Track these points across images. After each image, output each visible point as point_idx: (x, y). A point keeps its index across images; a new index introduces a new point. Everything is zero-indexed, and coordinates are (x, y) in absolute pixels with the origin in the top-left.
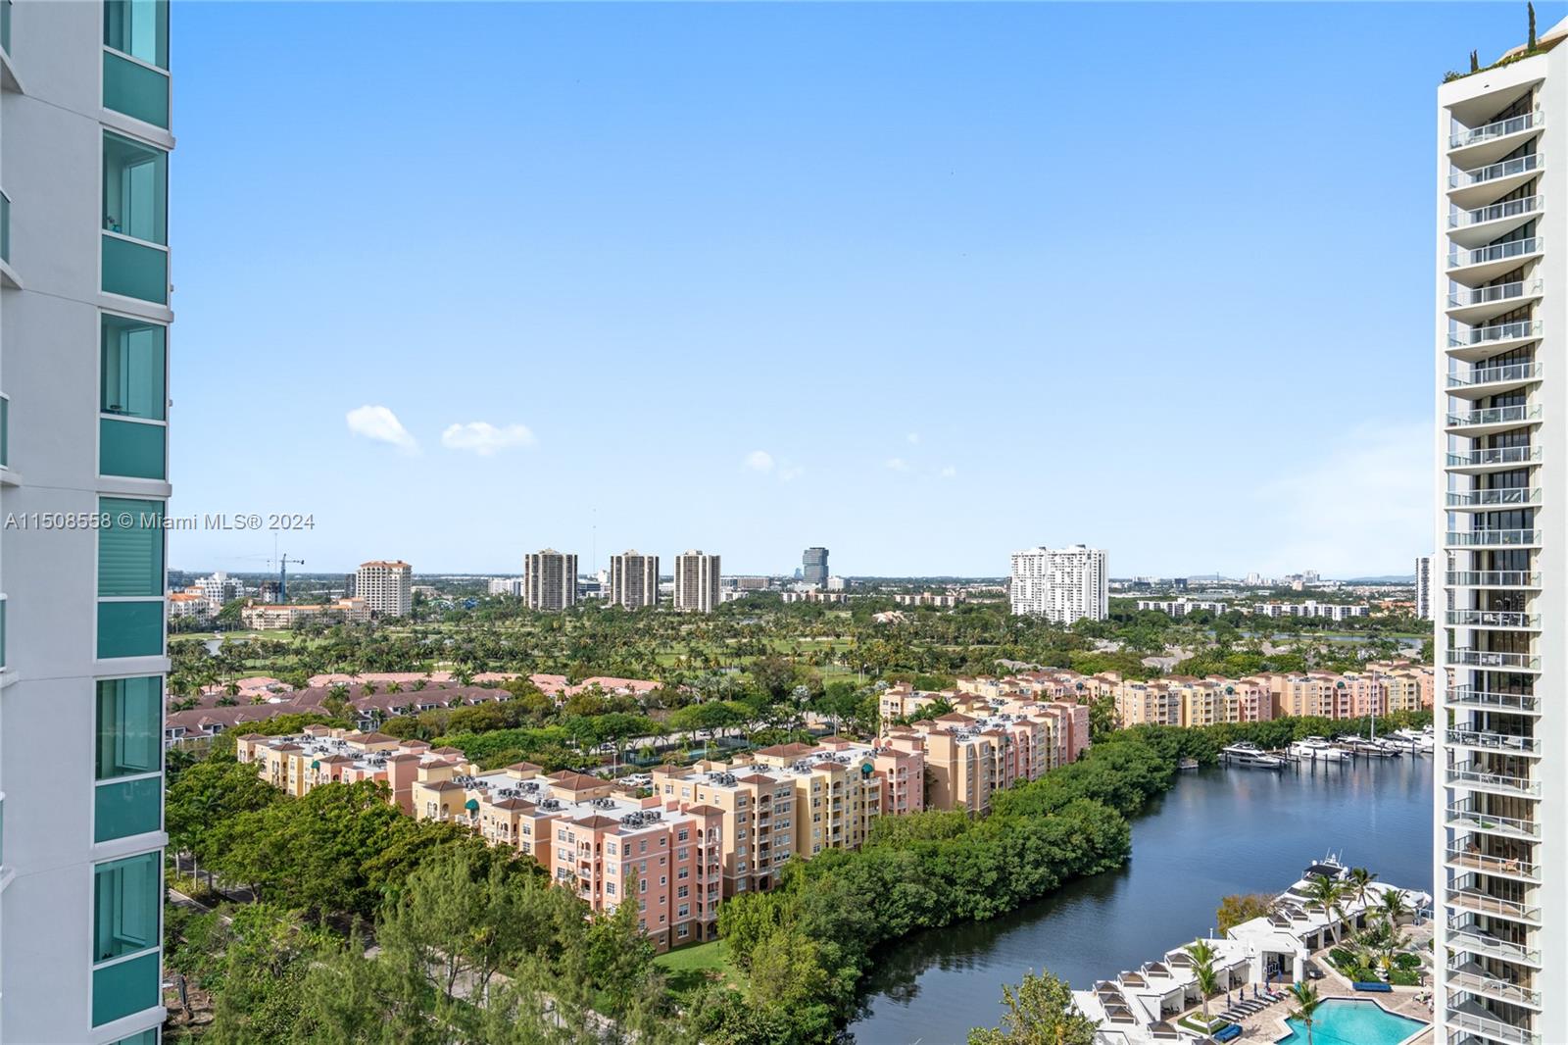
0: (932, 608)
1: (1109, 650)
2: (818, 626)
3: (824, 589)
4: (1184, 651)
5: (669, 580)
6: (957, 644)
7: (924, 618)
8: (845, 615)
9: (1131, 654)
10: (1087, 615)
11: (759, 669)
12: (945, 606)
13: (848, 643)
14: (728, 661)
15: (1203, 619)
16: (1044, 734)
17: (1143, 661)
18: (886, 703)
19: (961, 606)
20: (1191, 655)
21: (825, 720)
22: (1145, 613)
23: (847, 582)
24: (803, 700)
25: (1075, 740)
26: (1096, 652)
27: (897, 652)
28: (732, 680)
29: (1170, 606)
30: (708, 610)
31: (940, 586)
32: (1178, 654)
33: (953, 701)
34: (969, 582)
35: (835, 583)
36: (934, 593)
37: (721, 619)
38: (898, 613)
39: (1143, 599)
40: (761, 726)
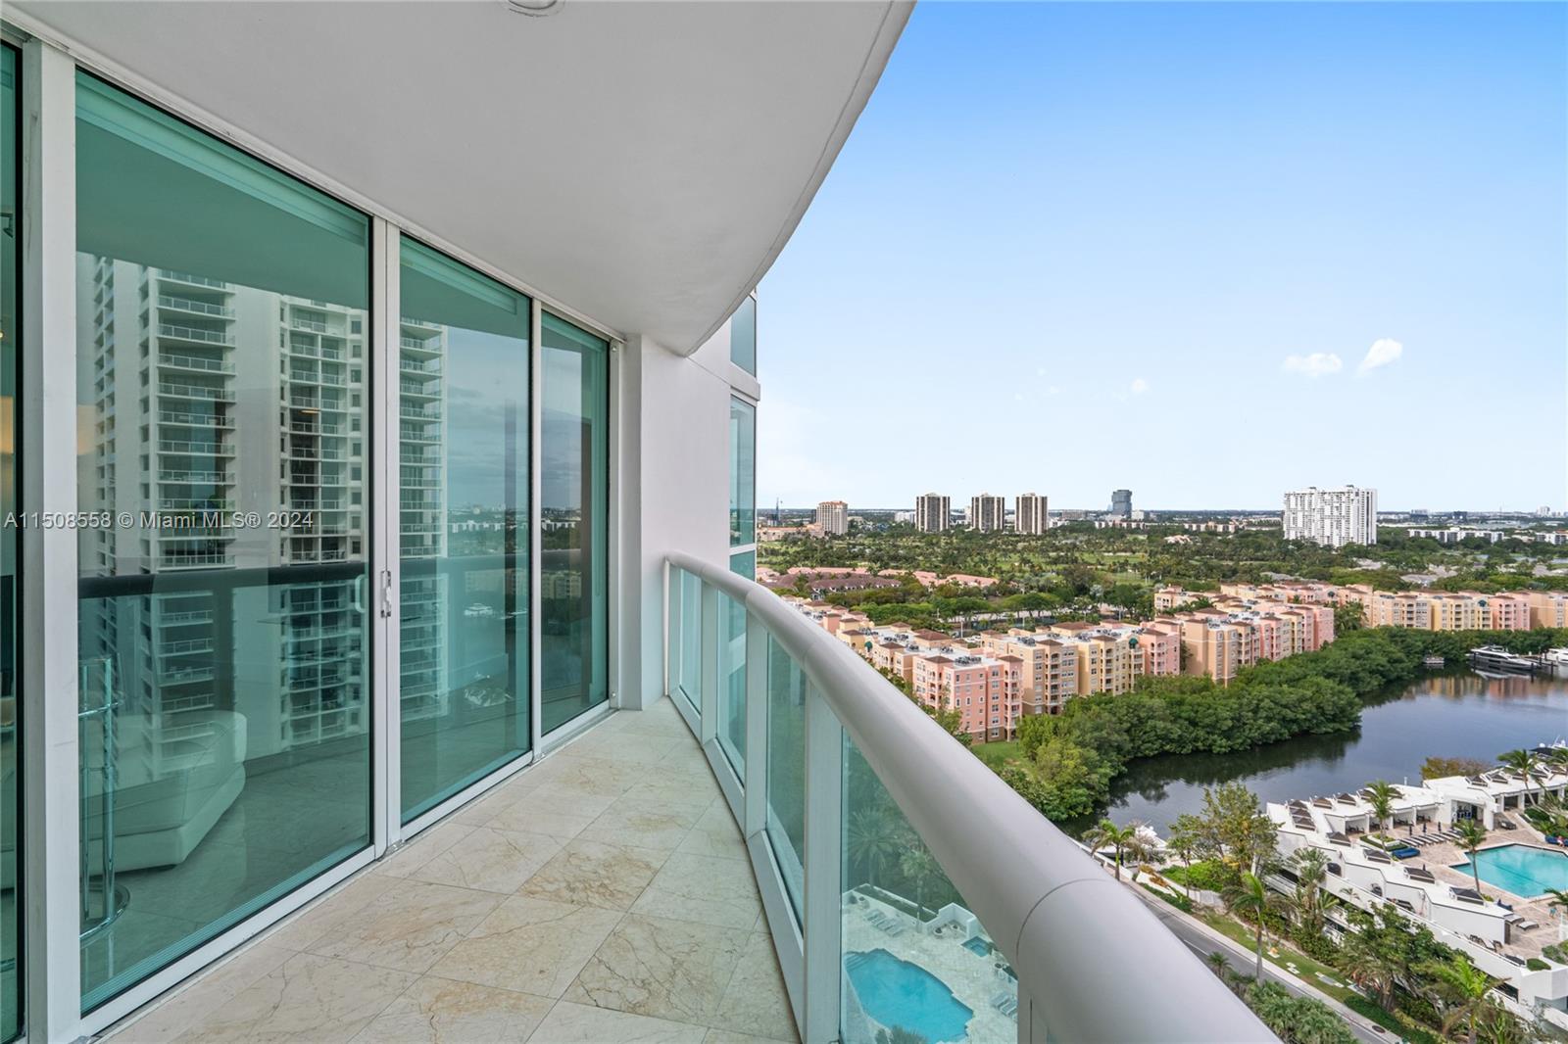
0: (1214, 533)
1: (1370, 568)
2: (1118, 544)
3: (1129, 520)
4: (1447, 570)
5: (1013, 513)
6: (1232, 560)
7: (1205, 541)
8: (1141, 537)
9: (1392, 572)
10: (1354, 540)
11: (1068, 573)
12: (1226, 532)
13: (1141, 556)
14: (1048, 567)
15: (1473, 544)
16: (1290, 628)
17: (1403, 578)
18: (1159, 599)
19: (1241, 532)
20: (1453, 573)
21: (1114, 609)
22: (1413, 540)
23: (1147, 514)
24: (1098, 595)
25: (1320, 634)
26: (1357, 569)
27: (1179, 564)
28: (1048, 580)
29: (1442, 534)
30: (1039, 533)
31: (1225, 517)
32: (1441, 572)
33: (1213, 600)
34: (1251, 514)
35: (1137, 515)
36: (1219, 522)
37: (1048, 539)
38: (1185, 537)
39: (1414, 528)
40: (1066, 610)
